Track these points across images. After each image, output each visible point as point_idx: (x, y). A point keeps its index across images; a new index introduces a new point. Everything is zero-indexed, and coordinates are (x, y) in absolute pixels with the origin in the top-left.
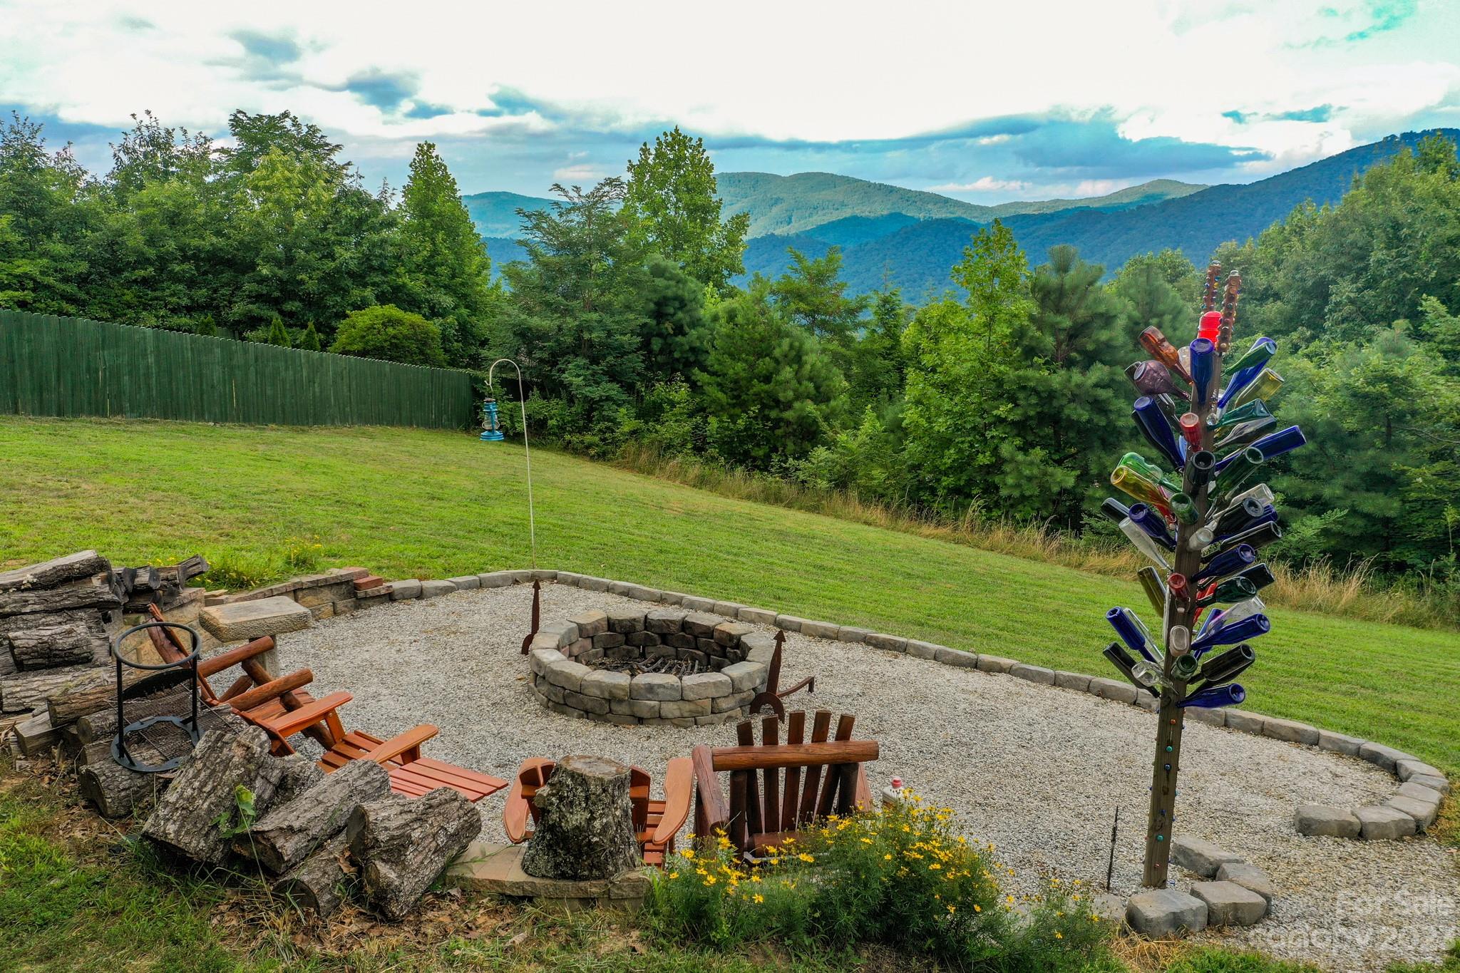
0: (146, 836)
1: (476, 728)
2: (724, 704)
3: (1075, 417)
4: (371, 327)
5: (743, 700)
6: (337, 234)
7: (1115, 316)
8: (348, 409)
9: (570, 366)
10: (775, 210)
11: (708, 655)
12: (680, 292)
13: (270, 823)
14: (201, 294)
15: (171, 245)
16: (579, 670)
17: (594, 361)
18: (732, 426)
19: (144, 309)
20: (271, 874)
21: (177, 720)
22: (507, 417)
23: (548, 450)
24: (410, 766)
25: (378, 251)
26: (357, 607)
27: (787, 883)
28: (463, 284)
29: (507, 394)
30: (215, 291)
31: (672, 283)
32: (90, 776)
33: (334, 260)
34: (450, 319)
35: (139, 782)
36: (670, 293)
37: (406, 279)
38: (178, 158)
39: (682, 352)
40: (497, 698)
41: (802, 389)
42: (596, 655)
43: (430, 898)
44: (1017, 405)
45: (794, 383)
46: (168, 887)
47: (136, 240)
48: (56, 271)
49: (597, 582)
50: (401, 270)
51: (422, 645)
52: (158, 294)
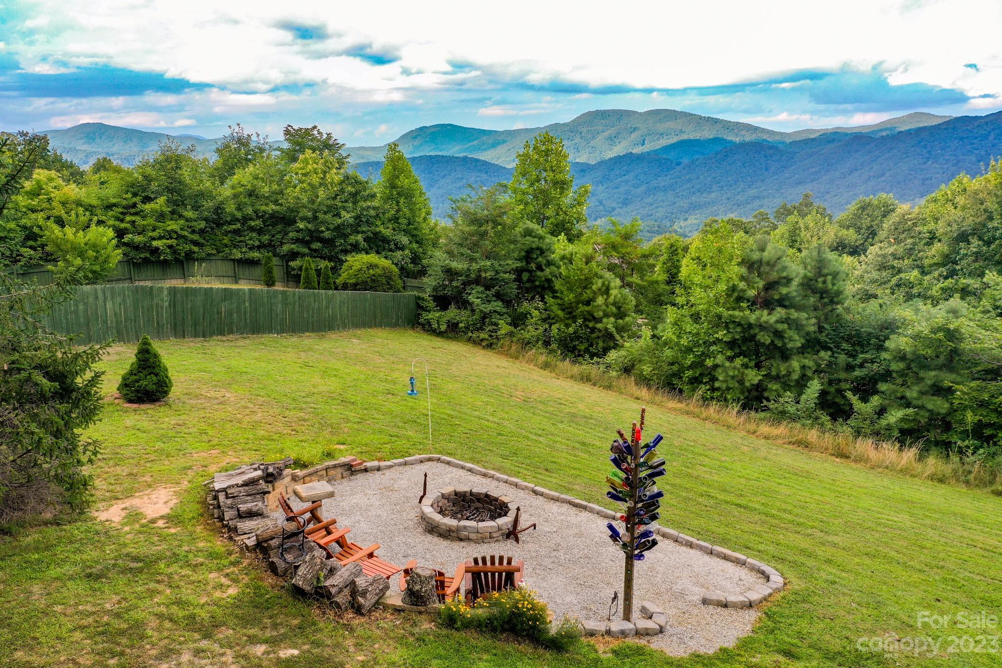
0: (293, 585)
1: (397, 539)
2: (494, 535)
3: (762, 341)
4: (361, 270)
5: (503, 533)
6: (342, 202)
7: (792, 279)
8: (347, 321)
9: (473, 292)
10: (633, 135)
11: (496, 509)
12: (541, 245)
13: (328, 583)
14: (266, 238)
15: (249, 210)
16: (438, 517)
17: (488, 288)
18: (566, 331)
19: (234, 248)
20: (329, 599)
21: (297, 544)
22: (436, 322)
23: (459, 341)
24: (370, 560)
25: (365, 213)
26: (352, 475)
27: (480, 611)
28: (415, 229)
29: (436, 307)
30: (273, 236)
31: (536, 240)
32: (273, 563)
33: (340, 218)
34: (407, 252)
35: (287, 565)
36: (534, 246)
37: (381, 229)
38: (253, 150)
39: (540, 282)
40: (406, 525)
41: (608, 310)
42: (449, 506)
43: (374, 608)
44: (729, 332)
45: (604, 307)
46: (299, 600)
47: (230, 208)
48: (188, 227)
49: (458, 464)
50: (379, 223)
51: (378, 497)
52: (242, 239)
